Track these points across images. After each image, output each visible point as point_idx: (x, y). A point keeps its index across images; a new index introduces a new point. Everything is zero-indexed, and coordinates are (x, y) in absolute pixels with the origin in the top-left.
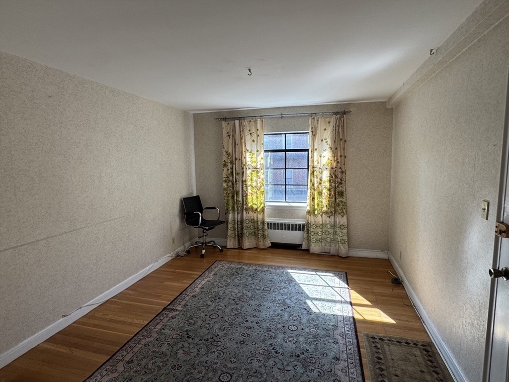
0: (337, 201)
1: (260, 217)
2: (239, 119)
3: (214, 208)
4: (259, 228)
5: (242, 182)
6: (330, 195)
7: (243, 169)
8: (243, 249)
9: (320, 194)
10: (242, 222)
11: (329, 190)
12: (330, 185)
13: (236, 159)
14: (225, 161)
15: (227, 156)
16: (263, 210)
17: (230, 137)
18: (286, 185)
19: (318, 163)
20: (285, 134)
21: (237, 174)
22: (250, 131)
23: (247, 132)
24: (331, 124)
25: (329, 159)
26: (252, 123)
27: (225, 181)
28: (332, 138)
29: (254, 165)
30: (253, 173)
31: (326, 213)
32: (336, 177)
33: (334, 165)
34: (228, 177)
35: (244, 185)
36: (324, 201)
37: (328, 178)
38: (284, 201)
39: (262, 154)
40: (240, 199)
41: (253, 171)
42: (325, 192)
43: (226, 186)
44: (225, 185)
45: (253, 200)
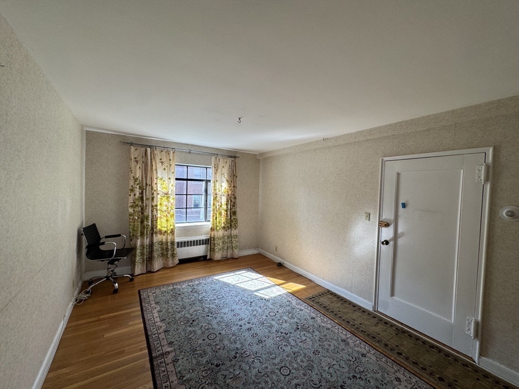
0: (232, 218)
1: (169, 238)
2: (150, 147)
3: (119, 235)
4: (168, 249)
5: (152, 206)
6: (227, 214)
7: (153, 194)
8: (153, 272)
9: (220, 214)
10: (151, 245)
11: (226, 211)
12: (227, 207)
13: (147, 185)
14: (132, 186)
15: (134, 181)
16: (172, 232)
17: (137, 163)
18: (186, 208)
19: (219, 191)
20: (187, 166)
21: (147, 199)
22: (161, 159)
23: (158, 160)
24: (228, 164)
25: (225, 188)
26: (164, 153)
27: (132, 206)
28: (228, 174)
29: (165, 191)
30: (163, 198)
31: (224, 228)
32: (231, 201)
33: (230, 193)
34: (135, 203)
35: (155, 210)
36: (222, 220)
37: (225, 202)
38: (185, 222)
39: (173, 181)
40: (150, 224)
41: (164, 197)
42: (223, 213)
43: (133, 212)
44: (131, 210)
45: (162, 224)
